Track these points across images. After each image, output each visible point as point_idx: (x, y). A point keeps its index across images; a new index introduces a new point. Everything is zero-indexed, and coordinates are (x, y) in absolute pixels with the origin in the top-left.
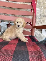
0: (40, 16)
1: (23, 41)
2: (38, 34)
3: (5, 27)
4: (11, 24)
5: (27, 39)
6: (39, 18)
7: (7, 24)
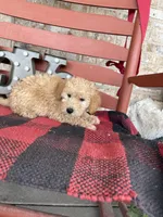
2: (146, 112)
4: (47, 58)
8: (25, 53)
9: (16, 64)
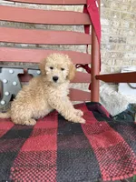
0: (111, 41)
1: (71, 122)
3: (15, 83)
4: (30, 72)
5: (82, 113)
6: (109, 46)
7: (20, 75)
8: (11, 71)
9: (5, 81)
